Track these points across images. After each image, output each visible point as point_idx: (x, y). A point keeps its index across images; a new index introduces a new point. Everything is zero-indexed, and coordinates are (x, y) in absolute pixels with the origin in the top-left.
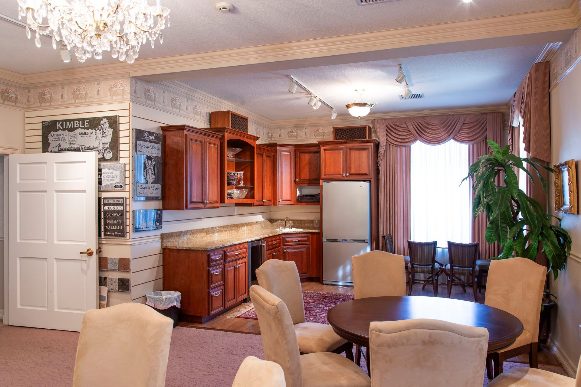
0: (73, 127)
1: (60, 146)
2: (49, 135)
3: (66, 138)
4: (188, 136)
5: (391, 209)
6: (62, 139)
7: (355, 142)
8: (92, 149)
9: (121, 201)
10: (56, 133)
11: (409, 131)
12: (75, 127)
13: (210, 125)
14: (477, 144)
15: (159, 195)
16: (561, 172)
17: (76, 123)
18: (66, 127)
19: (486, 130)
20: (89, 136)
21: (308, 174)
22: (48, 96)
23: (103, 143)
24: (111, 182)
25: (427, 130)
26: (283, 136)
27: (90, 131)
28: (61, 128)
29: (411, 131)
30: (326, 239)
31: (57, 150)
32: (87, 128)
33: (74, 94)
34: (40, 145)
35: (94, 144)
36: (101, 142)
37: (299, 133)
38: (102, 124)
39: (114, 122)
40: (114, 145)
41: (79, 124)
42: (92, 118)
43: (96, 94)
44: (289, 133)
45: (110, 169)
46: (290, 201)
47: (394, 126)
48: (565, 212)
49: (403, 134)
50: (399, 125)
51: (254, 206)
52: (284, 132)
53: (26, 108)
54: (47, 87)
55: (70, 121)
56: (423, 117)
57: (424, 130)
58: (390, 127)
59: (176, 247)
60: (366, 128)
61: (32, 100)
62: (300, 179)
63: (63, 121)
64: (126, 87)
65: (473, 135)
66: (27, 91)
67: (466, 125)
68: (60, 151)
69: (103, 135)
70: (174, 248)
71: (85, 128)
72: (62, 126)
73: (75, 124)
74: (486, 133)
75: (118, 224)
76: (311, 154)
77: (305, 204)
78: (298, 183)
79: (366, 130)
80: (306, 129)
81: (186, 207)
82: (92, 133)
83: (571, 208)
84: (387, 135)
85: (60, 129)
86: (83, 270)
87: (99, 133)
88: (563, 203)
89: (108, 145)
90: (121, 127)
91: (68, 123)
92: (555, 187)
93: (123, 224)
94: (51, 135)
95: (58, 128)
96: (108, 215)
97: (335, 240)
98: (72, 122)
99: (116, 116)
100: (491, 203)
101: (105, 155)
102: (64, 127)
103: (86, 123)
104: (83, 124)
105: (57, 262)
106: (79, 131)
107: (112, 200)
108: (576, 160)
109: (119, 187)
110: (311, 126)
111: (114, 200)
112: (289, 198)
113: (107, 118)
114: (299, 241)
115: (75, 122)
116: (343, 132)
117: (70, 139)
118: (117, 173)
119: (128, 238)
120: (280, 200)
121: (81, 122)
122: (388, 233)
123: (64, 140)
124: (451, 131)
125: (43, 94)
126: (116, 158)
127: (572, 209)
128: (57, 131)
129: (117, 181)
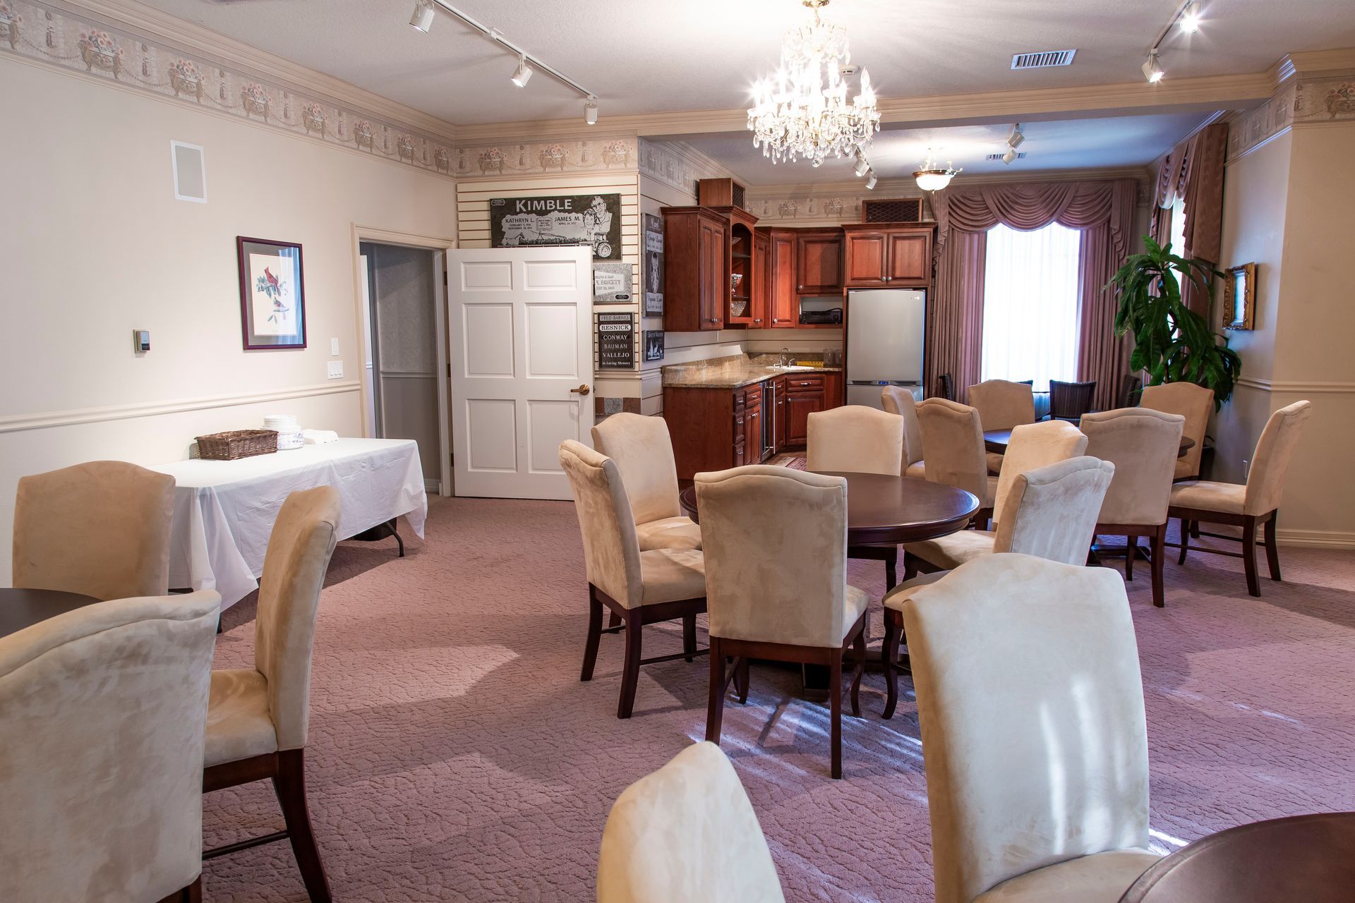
0: (544, 208)
1: (523, 237)
2: (504, 221)
3: (534, 225)
4: (701, 221)
5: (952, 334)
6: (527, 227)
7: (903, 226)
8: (578, 242)
9: (628, 318)
10: (515, 217)
11: (987, 208)
12: (548, 208)
13: (698, 200)
14: (1094, 230)
15: (661, 310)
16: (1235, 278)
17: (550, 203)
18: (532, 208)
19: (1111, 206)
20: (572, 223)
21: (819, 277)
22: (496, 160)
23: (595, 234)
24: (610, 291)
25: (1016, 207)
26: (770, 213)
27: (573, 215)
28: (524, 210)
29: (989, 207)
30: (853, 382)
31: (517, 243)
32: (569, 212)
33: (542, 158)
34: (487, 235)
35: (583, 235)
36: (593, 232)
37: (799, 208)
38: (595, 206)
39: (613, 202)
40: (614, 237)
41: (555, 204)
42: (576, 196)
43: (580, 159)
44: (780, 209)
45: (607, 272)
46: (789, 321)
47: (962, 200)
48: (1238, 328)
49: (976, 213)
50: (971, 198)
51: (748, 329)
52: (773, 207)
53: (457, 178)
54: (494, 146)
55: (539, 199)
56: (1011, 186)
57: (1010, 207)
58: (955, 201)
59: (686, 385)
60: (918, 202)
61: (467, 165)
62: (806, 286)
63: (527, 199)
64: (631, 152)
65: (1089, 216)
66: (458, 150)
67: (1079, 198)
68: (523, 244)
69: (595, 221)
70: (683, 386)
71: (565, 211)
72: (526, 208)
73: (548, 205)
74: (1109, 214)
75: (622, 351)
76: (825, 245)
77: (813, 326)
78: (800, 293)
79: (918, 206)
80: (811, 201)
81: (699, 328)
82: (577, 219)
83: (1245, 322)
84: (950, 213)
85: (521, 211)
86: (572, 415)
87: (590, 219)
88: (1234, 317)
89: (605, 237)
90: (624, 210)
91: (536, 202)
92: (1225, 297)
93: (630, 349)
94: (507, 221)
95: (518, 210)
96: (606, 338)
97: (868, 383)
98: (542, 202)
99: (619, 194)
100: (1142, 317)
101: (600, 251)
102: (529, 209)
103: (566, 204)
104: (562, 204)
105: (531, 405)
106: (556, 214)
107: (612, 316)
108: (1255, 263)
109: (623, 298)
110: (819, 197)
111: (616, 316)
112: (787, 317)
113: (602, 196)
114: (809, 385)
115: (548, 202)
116: (879, 209)
117: (539, 227)
118: (621, 277)
119: (637, 369)
120: (775, 320)
121: (558, 201)
122: (946, 372)
123: (529, 228)
124: (1055, 208)
125: (488, 156)
126: (616, 255)
127: (1247, 323)
128: (517, 214)
129: (620, 289)
